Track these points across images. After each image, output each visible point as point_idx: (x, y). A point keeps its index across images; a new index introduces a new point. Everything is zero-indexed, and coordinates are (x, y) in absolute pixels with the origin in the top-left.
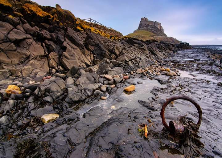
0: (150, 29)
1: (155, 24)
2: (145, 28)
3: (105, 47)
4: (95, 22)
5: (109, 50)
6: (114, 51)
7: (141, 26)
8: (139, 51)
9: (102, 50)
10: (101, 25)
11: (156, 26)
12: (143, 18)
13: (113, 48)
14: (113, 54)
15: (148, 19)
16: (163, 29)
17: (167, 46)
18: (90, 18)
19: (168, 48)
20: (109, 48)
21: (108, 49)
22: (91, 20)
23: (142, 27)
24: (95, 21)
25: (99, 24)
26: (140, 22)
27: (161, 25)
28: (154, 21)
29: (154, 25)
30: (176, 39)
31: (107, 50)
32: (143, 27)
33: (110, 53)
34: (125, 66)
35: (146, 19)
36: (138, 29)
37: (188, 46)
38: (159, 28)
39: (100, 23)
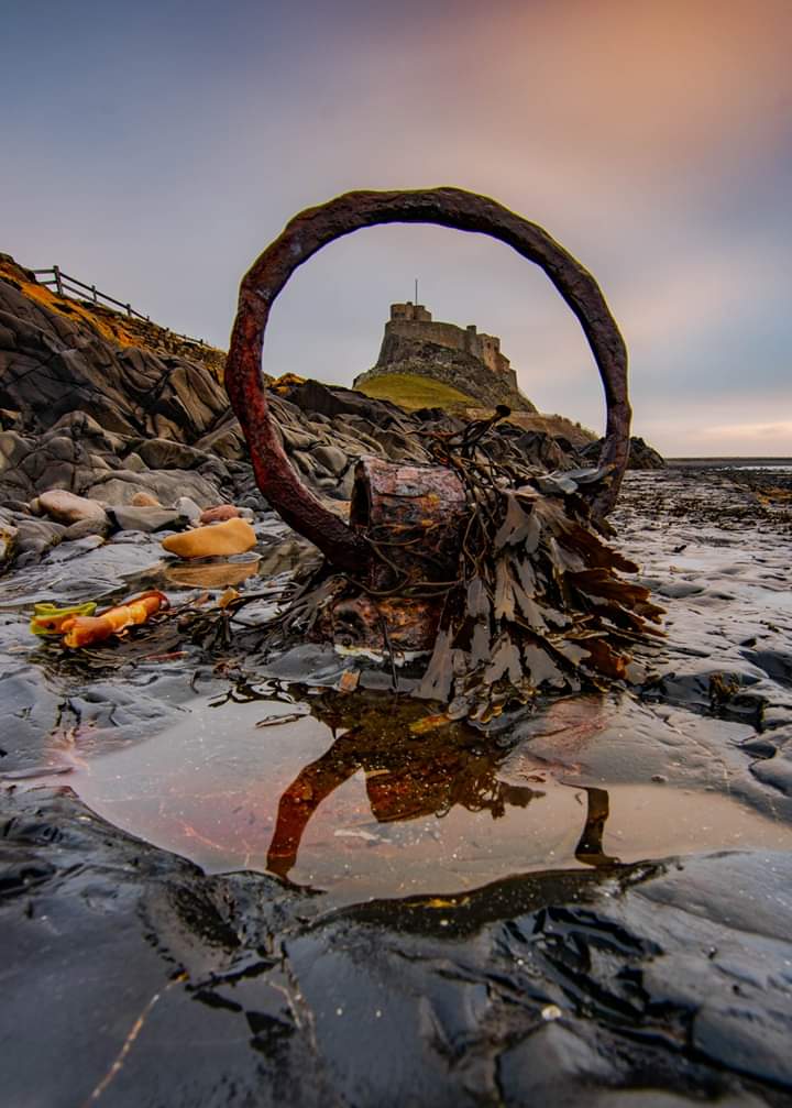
0: (441, 370)
1: (467, 345)
2: (417, 361)
3: (99, 367)
4: (91, 295)
5: (132, 392)
6: (166, 395)
7: (392, 348)
8: (364, 440)
9: (73, 382)
10: (134, 316)
11: (474, 352)
12: (399, 306)
13: (159, 375)
14: (162, 419)
15: (429, 314)
16: (513, 373)
17: (534, 448)
18: (55, 270)
19: (540, 456)
20: (135, 374)
21: (122, 381)
22: (63, 280)
23: (397, 354)
24: (92, 290)
25: (125, 312)
26: (387, 325)
27: (502, 351)
28: (465, 328)
29: (462, 347)
30: (583, 427)
31: (113, 386)
32: (405, 356)
33: (139, 411)
34: (232, 471)
35: (418, 311)
36: (379, 364)
37: (638, 451)
38: (492, 366)
39: (128, 307)
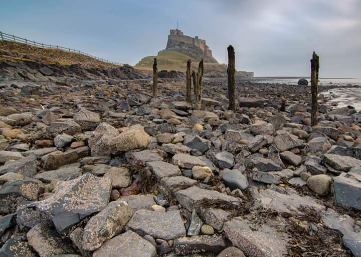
0: (185, 50)
1: (194, 42)
2: (177, 47)
7: (170, 43)
11: (196, 44)
12: (172, 30)
15: (182, 33)
16: (210, 51)
23: (171, 45)
26: (169, 36)
27: (206, 44)
28: (194, 37)
29: (192, 43)
32: (174, 46)
35: (178, 32)
36: (166, 48)
38: (203, 49)
